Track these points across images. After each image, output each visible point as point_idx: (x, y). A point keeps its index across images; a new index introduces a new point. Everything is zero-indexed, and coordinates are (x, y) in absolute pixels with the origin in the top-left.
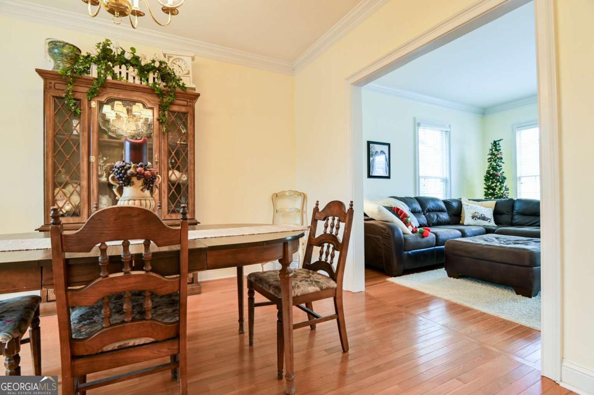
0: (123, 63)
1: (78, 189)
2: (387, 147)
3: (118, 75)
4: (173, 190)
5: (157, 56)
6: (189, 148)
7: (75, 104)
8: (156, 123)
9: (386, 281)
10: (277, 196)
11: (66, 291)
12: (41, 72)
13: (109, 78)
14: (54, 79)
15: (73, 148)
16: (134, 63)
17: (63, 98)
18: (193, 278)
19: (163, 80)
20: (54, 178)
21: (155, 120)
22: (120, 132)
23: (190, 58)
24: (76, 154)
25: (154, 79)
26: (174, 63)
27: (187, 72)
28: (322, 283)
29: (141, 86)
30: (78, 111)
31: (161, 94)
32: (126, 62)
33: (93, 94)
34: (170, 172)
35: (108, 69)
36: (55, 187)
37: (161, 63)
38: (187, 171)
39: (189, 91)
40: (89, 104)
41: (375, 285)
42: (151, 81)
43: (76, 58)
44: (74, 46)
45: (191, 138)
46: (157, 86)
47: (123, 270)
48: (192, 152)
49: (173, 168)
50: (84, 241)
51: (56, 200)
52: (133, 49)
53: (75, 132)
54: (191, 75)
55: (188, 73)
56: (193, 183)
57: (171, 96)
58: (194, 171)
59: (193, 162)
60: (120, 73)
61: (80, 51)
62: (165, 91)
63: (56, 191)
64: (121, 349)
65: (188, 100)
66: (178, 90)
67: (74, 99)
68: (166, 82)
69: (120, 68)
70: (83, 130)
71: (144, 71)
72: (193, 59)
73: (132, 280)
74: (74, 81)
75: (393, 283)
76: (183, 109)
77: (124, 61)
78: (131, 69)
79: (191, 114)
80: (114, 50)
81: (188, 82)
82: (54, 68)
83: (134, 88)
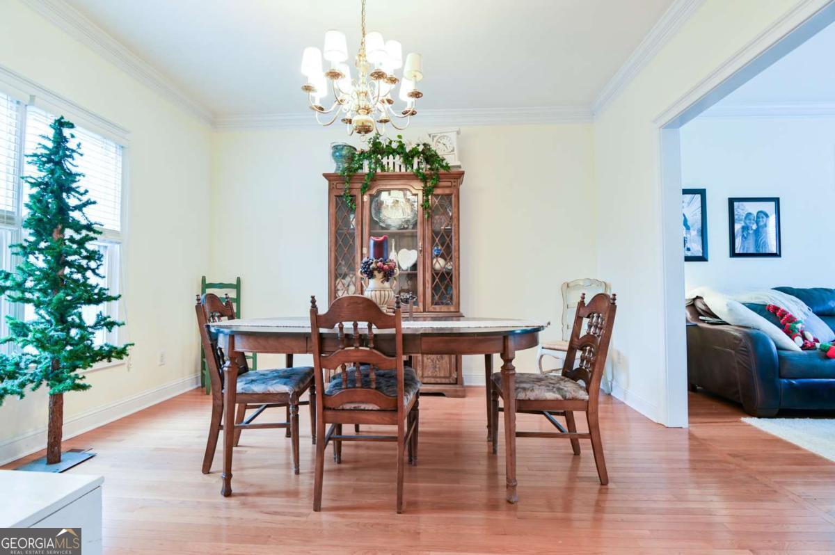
0: (392, 153)
1: (354, 279)
2: (773, 204)
3: (386, 166)
4: (437, 280)
5: (420, 139)
6: (453, 233)
7: (351, 200)
8: (421, 209)
9: (740, 422)
10: (568, 286)
11: (320, 356)
12: (326, 176)
13: (379, 170)
14: (335, 180)
15: (349, 242)
16: (400, 151)
17: (341, 196)
18: (457, 379)
19: (427, 162)
20: (336, 270)
21: (420, 206)
22: (389, 222)
23: (455, 133)
24: (352, 247)
25: (418, 162)
26: (439, 142)
27: (452, 149)
28: (566, 391)
29: (407, 173)
30: (353, 206)
31: (424, 179)
32: (393, 152)
33: (365, 188)
34: (435, 261)
35: (378, 162)
36: (336, 278)
37: (424, 145)
38: (451, 258)
39: (453, 170)
40: (362, 199)
41: (713, 424)
42: (415, 167)
43: (352, 157)
44: (351, 147)
45: (455, 222)
46: (421, 171)
47: (355, 345)
48: (457, 237)
49: (437, 256)
50: (328, 320)
51: (338, 290)
52: (400, 137)
53: (352, 227)
54: (455, 152)
55: (453, 151)
56: (457, 272)
57: (433, 179)
58: (459, 258)
59: (457, 248)
60: (388, 163)
61: (355, 149)
62: (428, 174)
63: (337, 282)
64: (355, 410)
65: (452, 180)
66: (442, 171)
67: (351, 196)
68: (430, 165)
69: (388, 158)
70: (357, 225)
71: (408, 157)
72: (458, 133)
73: (359, 354)
74: (350, 180)
75: (749, 425)
76: (447, 191)
77: (391, 151)
78: (398, 157)
79: (455, 196)
80: (383, 142)
81: (452, 160)
82: (336, 170)
83: (401, 177)
